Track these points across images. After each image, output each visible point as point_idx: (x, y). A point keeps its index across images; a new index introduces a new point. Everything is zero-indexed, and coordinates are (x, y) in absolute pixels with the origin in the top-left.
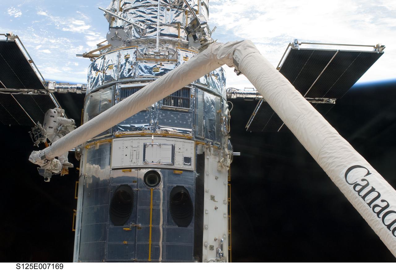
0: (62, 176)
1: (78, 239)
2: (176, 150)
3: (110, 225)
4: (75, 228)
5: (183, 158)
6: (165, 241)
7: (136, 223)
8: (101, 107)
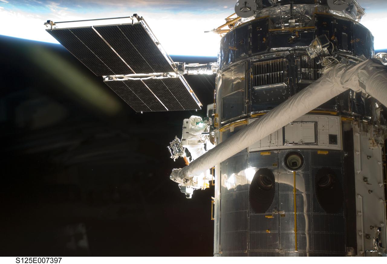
0: (203, 190)
1: (217, 229)
2: (320, 127)
3: (250, 213)
4: (213, 217)
5: (328, 136)
6: (312, 230)
7: (278, 211)
8: (233, 86)
